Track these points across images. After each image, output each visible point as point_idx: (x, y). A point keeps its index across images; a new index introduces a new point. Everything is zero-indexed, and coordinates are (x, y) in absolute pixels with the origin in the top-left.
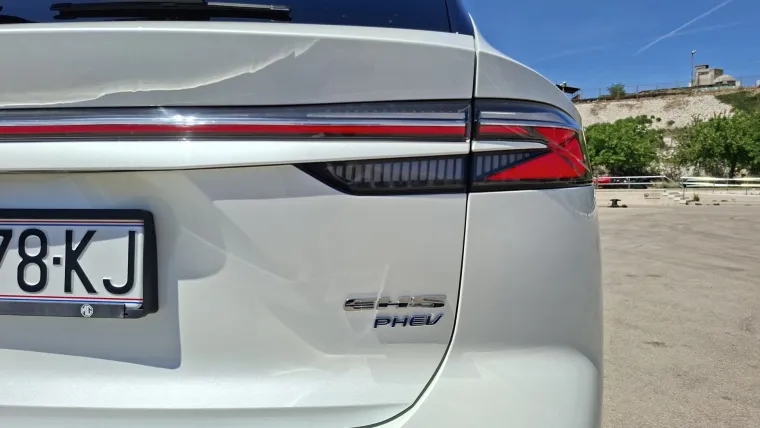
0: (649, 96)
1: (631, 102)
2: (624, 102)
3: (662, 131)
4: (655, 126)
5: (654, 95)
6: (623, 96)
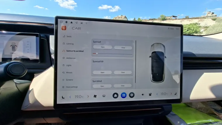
0: (195, 18)
6: (188, 18)
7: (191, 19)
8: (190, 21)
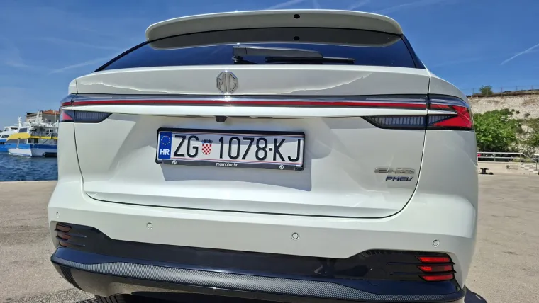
0: (510, 95)
1: (497, 99)
2: (491, 99)
3: (520, 121)
4: (515, 116)
5: (514, 95)
6: (491, 95)
7: (499, 95)
8: (497, 102)
